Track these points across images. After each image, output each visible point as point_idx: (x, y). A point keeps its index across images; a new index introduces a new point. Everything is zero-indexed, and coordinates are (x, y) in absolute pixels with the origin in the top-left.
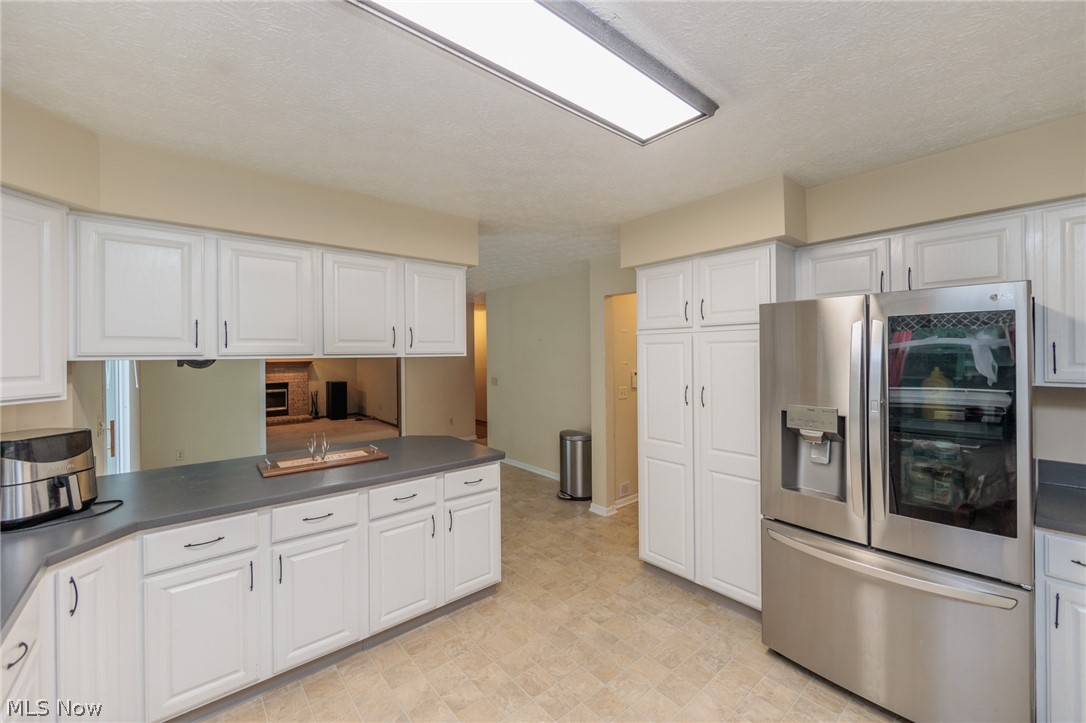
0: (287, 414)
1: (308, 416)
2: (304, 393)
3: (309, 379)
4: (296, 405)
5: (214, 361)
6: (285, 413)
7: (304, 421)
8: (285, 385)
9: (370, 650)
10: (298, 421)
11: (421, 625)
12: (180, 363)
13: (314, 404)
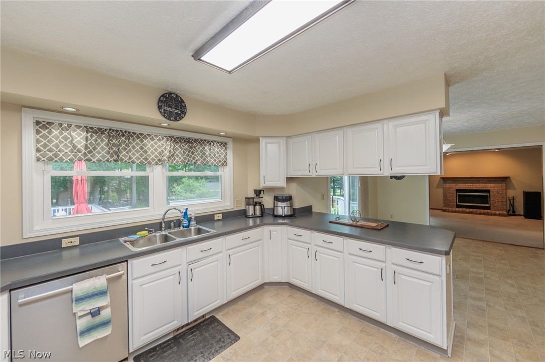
0: (490, 209)
1: (505, 213)
2: (503, 197)
3: (507, 188)
4: (496, 204)
5: (404, 176)
6: (489, 208)
7: (500, 215)
8: (488, 191)
9: (353, 317)
10: (495, 215)
11: (382, 328)
12: (391, 177)
13: (512, 205)
